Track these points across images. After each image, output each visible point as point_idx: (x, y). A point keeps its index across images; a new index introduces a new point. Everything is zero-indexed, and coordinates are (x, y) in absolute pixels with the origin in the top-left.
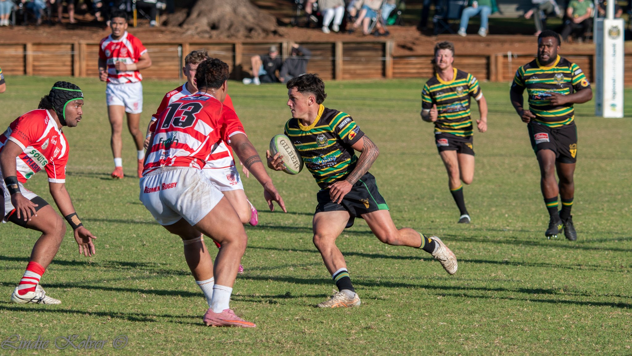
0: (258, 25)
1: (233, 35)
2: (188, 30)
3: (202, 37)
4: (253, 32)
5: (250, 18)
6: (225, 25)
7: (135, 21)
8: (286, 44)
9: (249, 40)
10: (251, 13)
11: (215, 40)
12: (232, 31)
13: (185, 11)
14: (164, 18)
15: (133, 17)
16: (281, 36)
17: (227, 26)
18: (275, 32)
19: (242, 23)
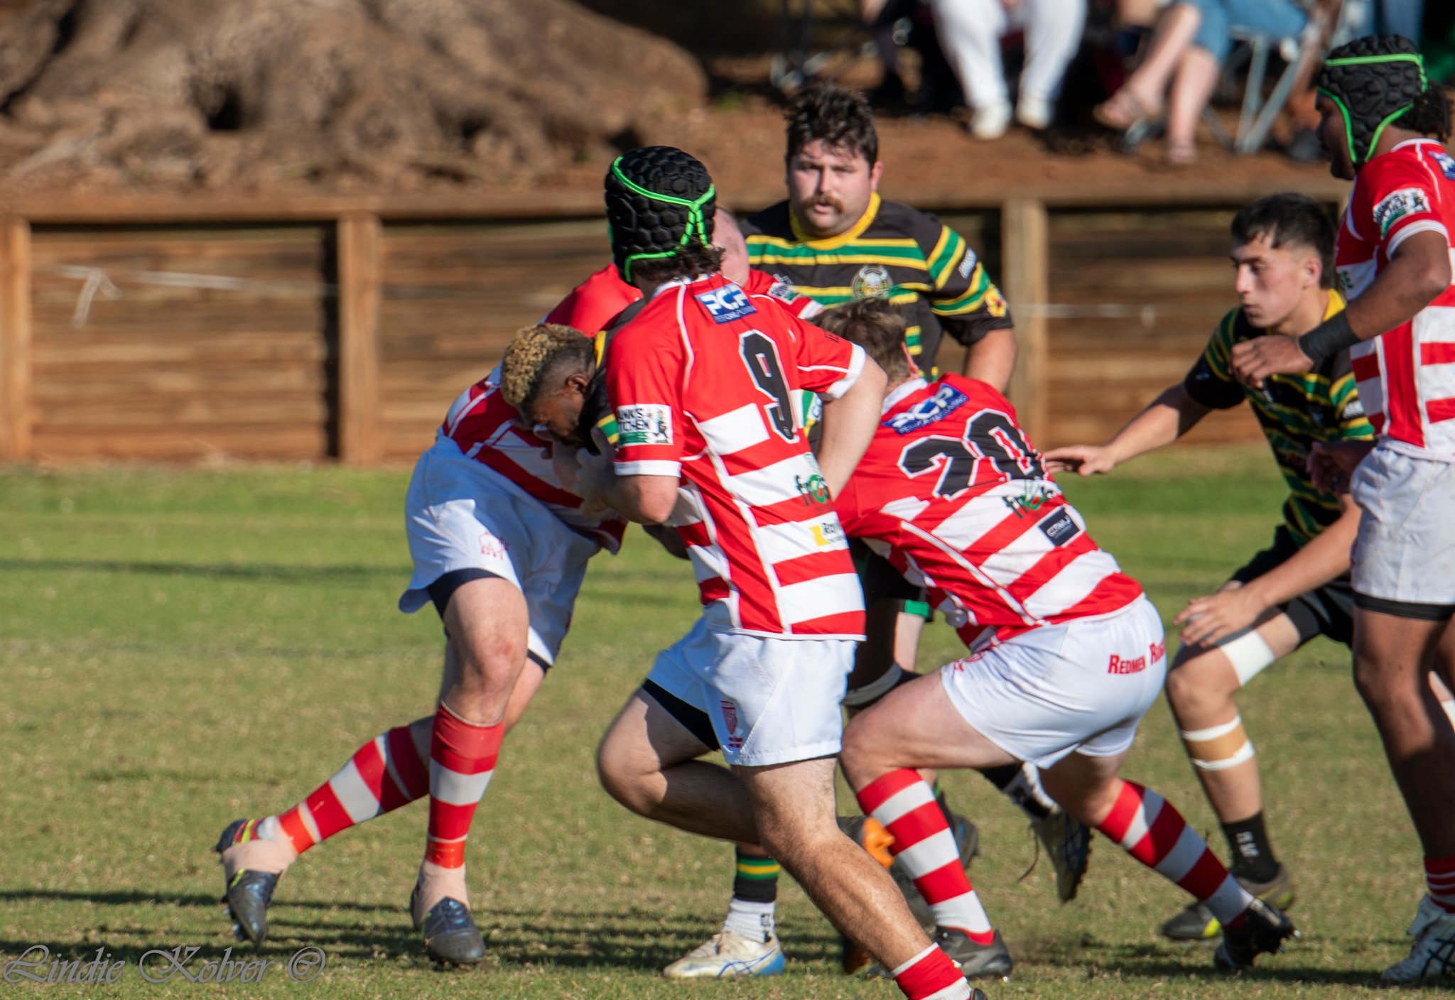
0: (518, 95)
1: (345, 165)
2: (50, 130)
3: (143, 181)
4: (483, 143)
5: (472, 47)
6: (300, 100)
9: (444, 197)
10: (482, 20)
12: (347, 138)
17: (312, 106)
19: (418, 84)
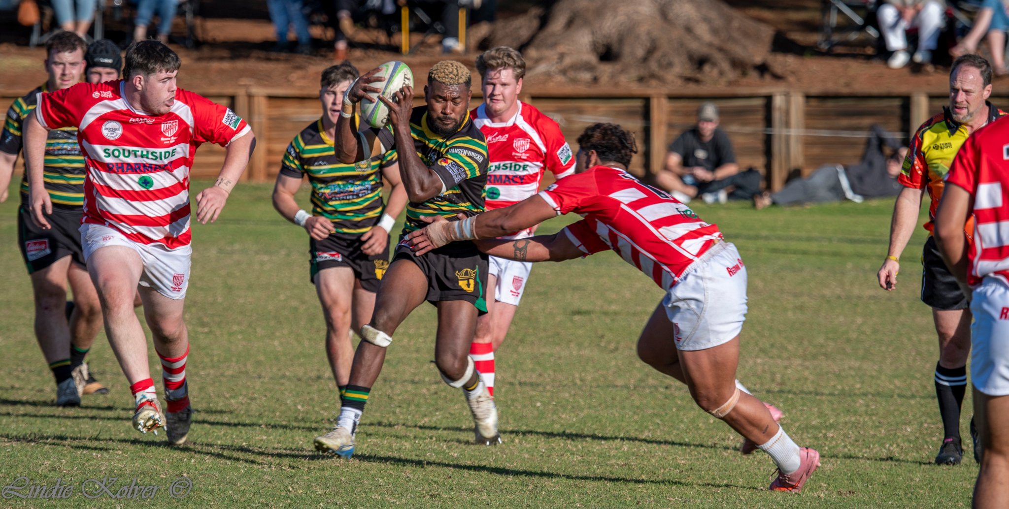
0: (721, 50)
1: (653, 76)
2: (538, 61)
3: (574, 81)
4: (707, 68)
5: (703, 31)
6: (635, 50)
7: (404, 39)
8: (783, 97)
9: (692, 89)
10: (706, 20)
11: (604, 88)
12: (653, 65)
13: (535, 11)
14: (483, 30)
15: (400, 30)
16: (777, 77)
17: (640, 52)
18: (763, 69)
19: (682, 45)
